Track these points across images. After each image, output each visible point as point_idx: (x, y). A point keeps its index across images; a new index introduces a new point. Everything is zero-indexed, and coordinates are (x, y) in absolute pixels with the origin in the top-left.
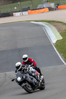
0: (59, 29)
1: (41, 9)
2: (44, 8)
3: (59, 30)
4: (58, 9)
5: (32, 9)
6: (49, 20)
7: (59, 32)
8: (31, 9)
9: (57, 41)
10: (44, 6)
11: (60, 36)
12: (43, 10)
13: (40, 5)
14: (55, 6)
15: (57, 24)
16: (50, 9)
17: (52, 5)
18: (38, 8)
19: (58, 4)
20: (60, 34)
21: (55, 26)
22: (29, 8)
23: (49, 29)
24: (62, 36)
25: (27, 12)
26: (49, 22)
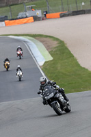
0: (48, 46)
1: (22, 18)
2: (27, 17)
3: (48, 48)
4: (47, 19)
5: (11, 18)
6: (34, 33)
8: (9, 18)
10: (27, 15)
12: (25, 20)
13: (22, 13)
14: (42, 14)
15: (45, 39)
16: (36, 19)
17: (39, 13)
18: (18, 17)
19: (46, 12)
20: (49, 52)
21: (42, 41)
22: (6, 16)
23: (34, 45)
25: (3, 23)
26: (34, 36)
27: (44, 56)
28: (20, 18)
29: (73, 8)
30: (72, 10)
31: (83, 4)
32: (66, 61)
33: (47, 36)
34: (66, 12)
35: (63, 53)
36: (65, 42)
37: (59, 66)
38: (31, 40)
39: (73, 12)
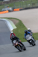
0: (15, 23)
1: (4, 11)
2: (6, 10)
3: (14, 23)
4: (14, 11)
6: (9, 17)
7: (14, 24)
9: (14, 29)
10: (6, 9)
11: (15, 26)
15: (13, 20)
17: (11, 9)
18: (2, 10)
19: (14, 8)
20: (15, 25)
21: (12, 21)
23: (9, 22)
24: (16, 26)
26: (9, 18)
27: (13, 27)
28: (3, 11)
29: (25, 6)
30: (24, 7)
31: (29, 5)
32: (22, 29)
33: (14, 18)
34: (22, 8)
35: (21, 25)
36: (22, 21)
37: (19, 31)
38: (8, 20)
39: (25, 8)
